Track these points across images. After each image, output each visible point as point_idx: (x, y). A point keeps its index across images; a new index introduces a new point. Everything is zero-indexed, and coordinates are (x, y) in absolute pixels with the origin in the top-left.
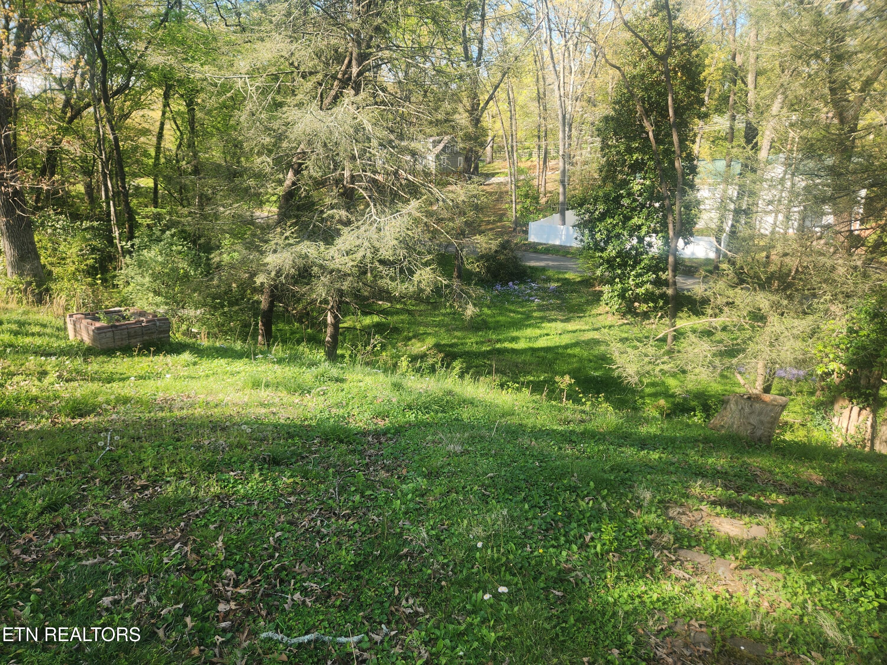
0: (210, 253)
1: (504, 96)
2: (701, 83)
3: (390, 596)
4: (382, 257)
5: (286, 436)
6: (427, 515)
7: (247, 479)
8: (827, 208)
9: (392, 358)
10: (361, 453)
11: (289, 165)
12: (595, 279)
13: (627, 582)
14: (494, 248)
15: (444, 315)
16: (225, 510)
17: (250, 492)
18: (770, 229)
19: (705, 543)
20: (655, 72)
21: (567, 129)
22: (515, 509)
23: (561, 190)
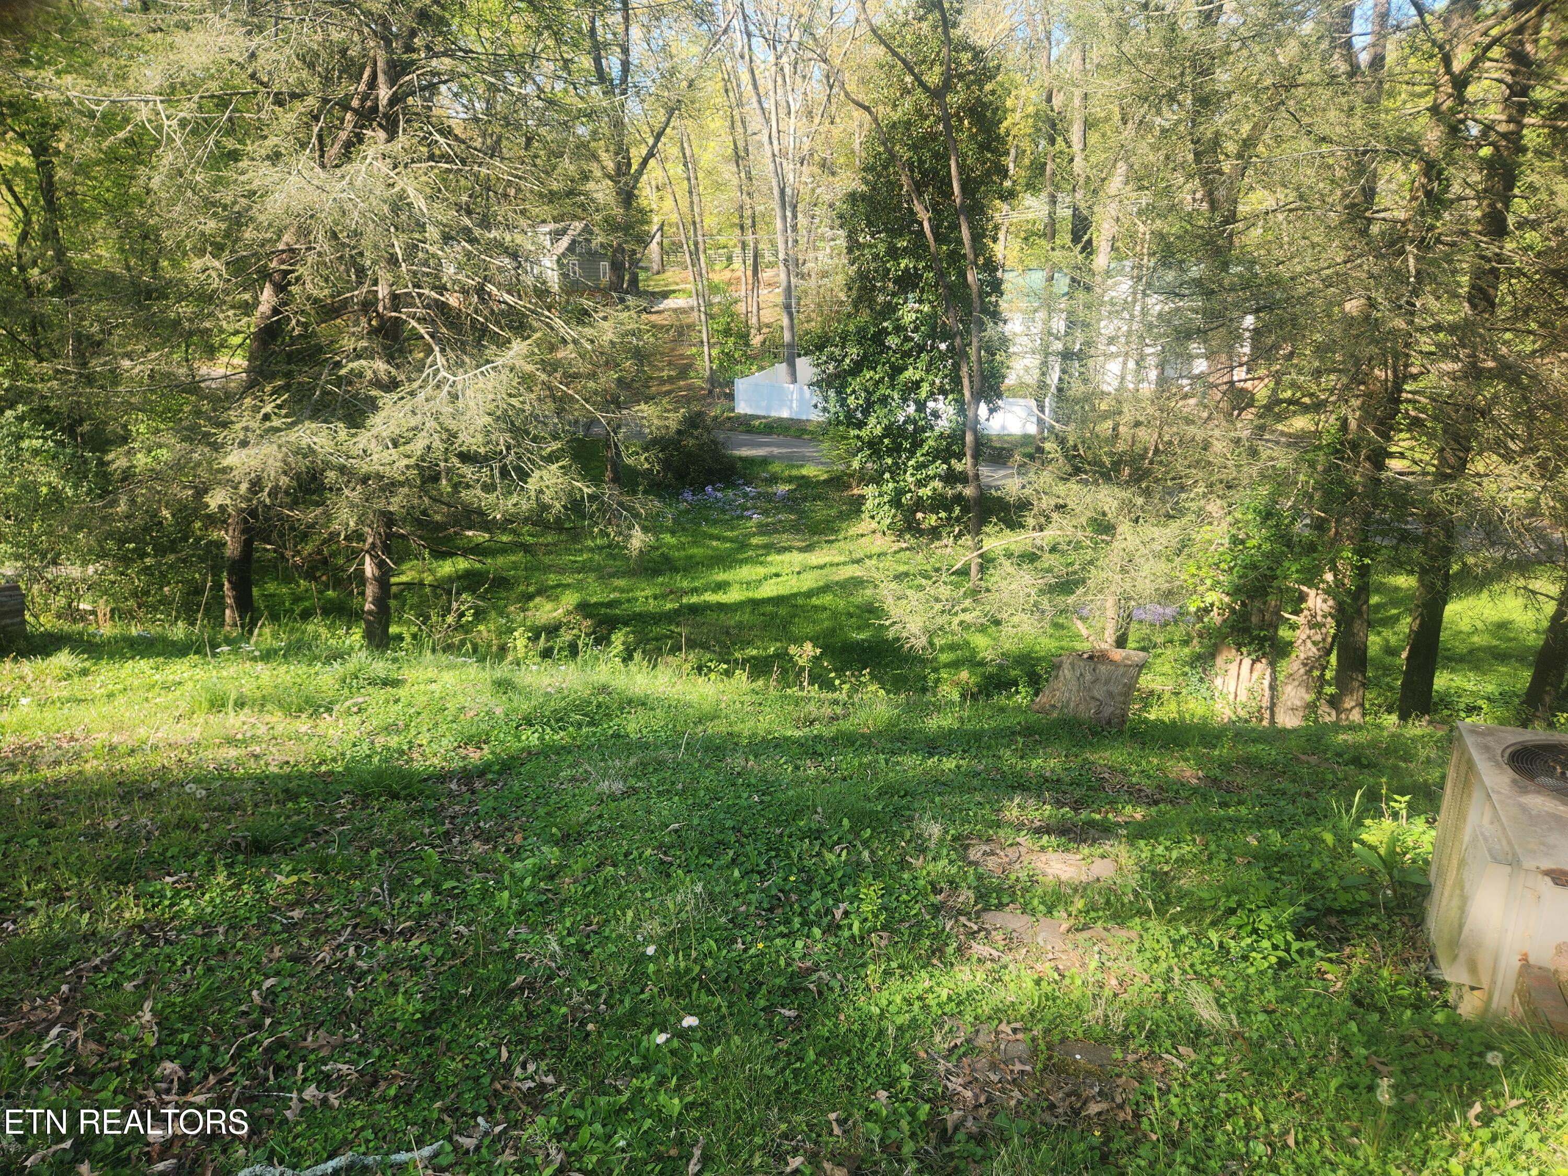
0: (105, 452)
1: (674, 151)
2: (1001, 140)
3: (492, 1064)
4: (464, 449)
5: (281, 796)
6: (561, 911)
7: (201, 886)
8: (1195, 347)
9: (500, 634)
10: (435, 814)
11: (265, 275)
12: (851, 476)
13: (902, 977)
14: (673, 425)
15: (592, 550)
16: (156, 950)
17: (209, 910)
18: (1116, 383)
19: (1023, 896)
20: (927, 117)
21: (789, 214)
22: (717, 880)
23: (785, 322)
